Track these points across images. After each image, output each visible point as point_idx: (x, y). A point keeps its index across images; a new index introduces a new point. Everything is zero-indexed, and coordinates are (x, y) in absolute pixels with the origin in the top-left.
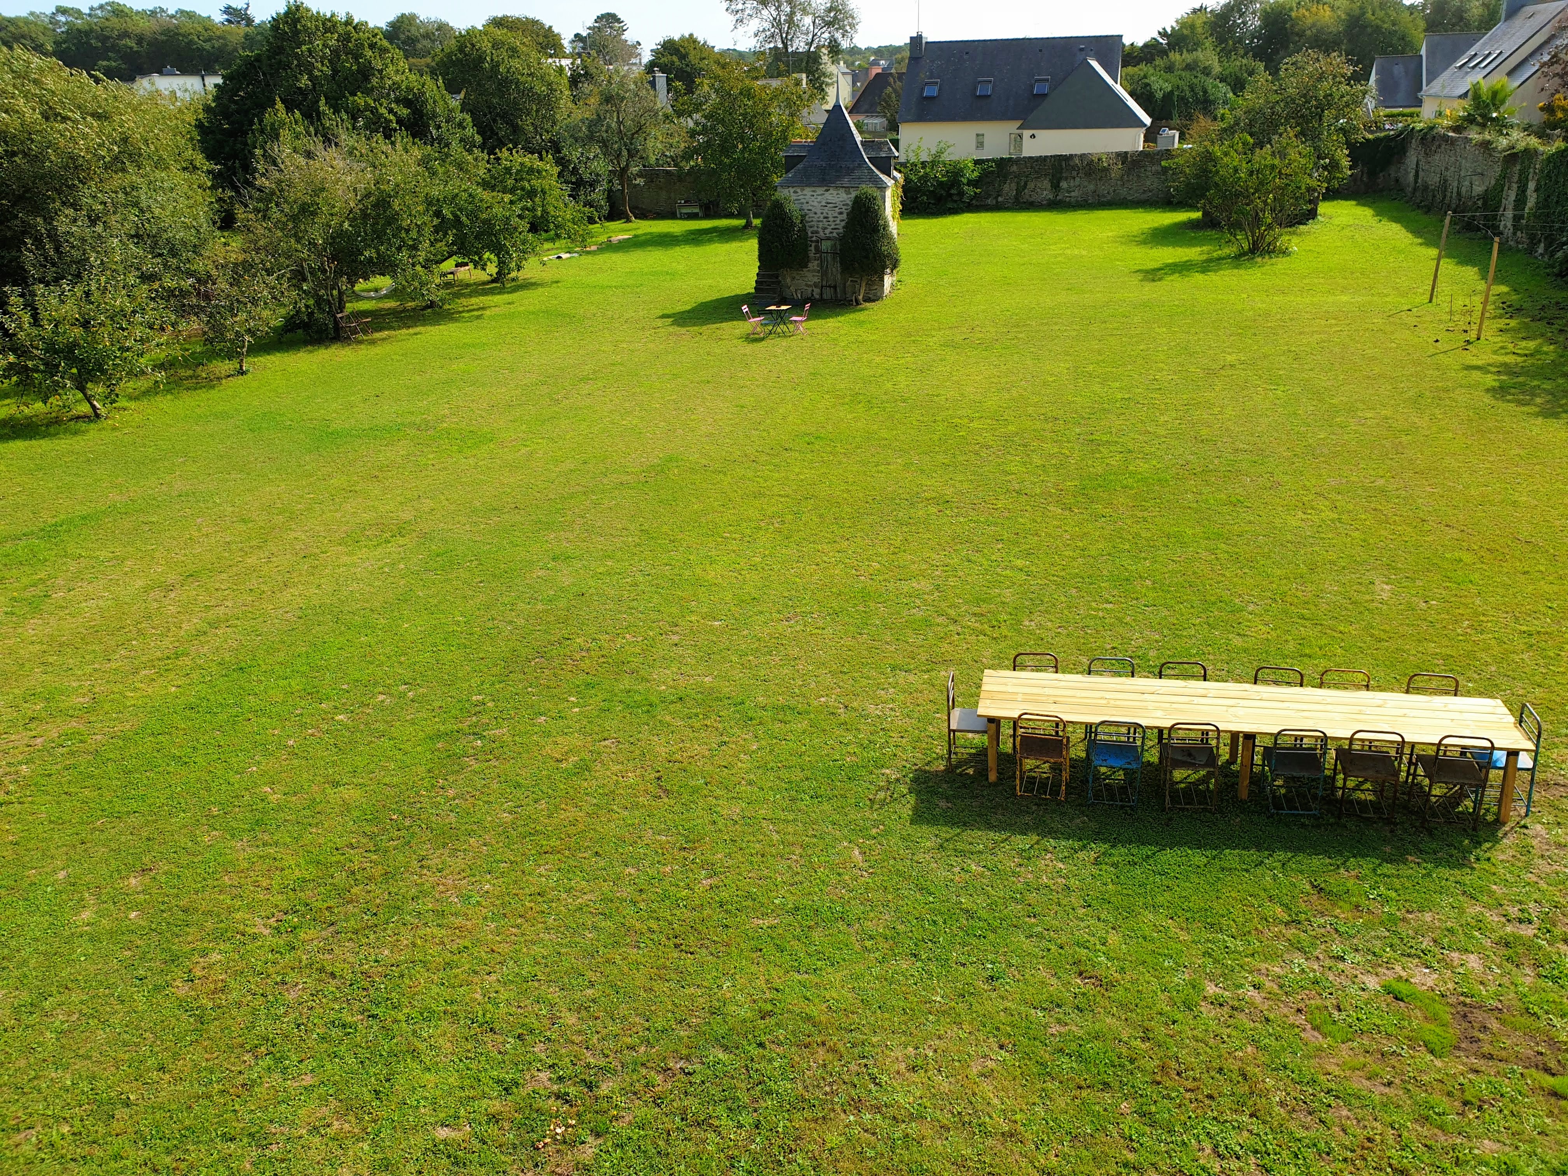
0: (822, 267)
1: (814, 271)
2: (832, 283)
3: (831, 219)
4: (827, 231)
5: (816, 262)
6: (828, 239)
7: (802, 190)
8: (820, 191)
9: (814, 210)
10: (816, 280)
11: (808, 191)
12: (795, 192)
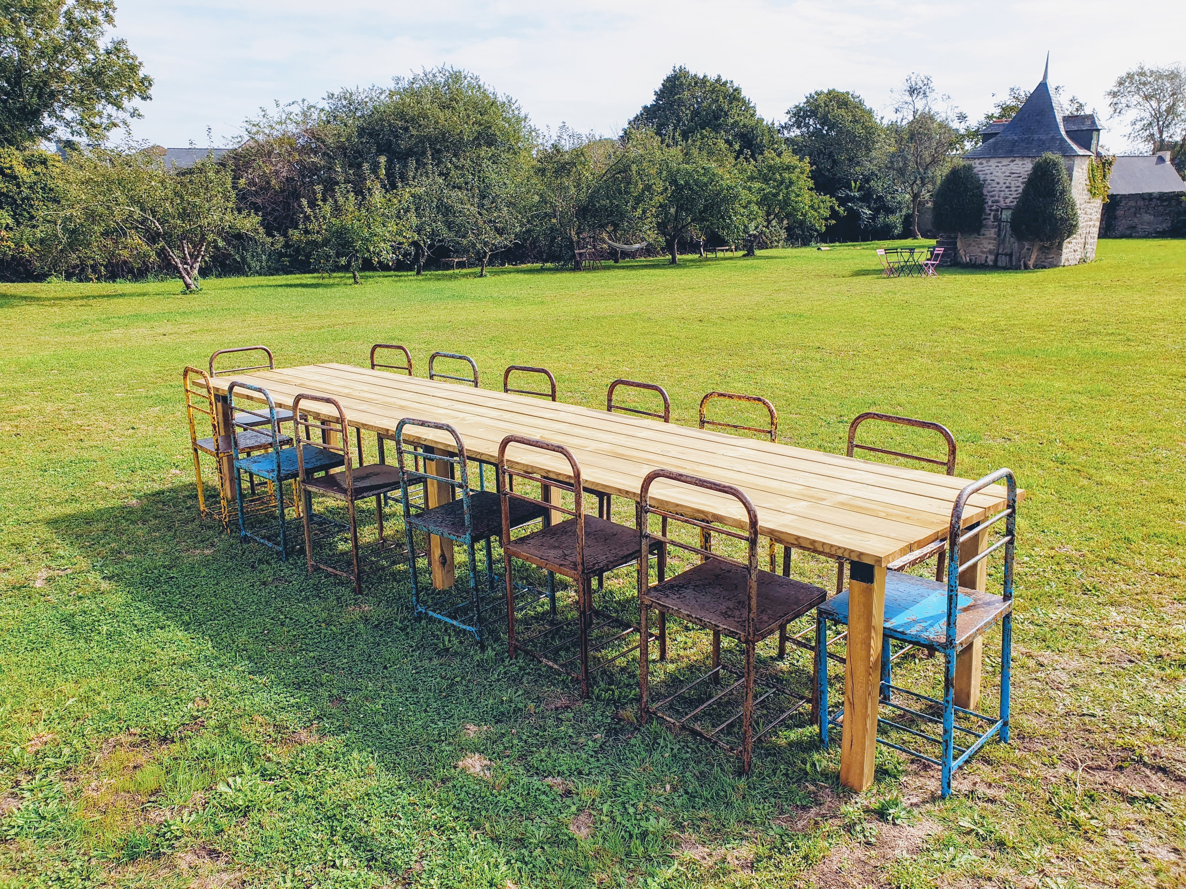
0: (999, 235)
1: (990, 238)
2: (1008, 251)
3: (1013, 189)
4: (1008, 201)
5: (993, 231)
6: (1008, 208)
7: (987, 162)
8: (1005, 161)
9: (997, 180)
10: (991, 247)
11: (993, 162)
12: (981, 164)
